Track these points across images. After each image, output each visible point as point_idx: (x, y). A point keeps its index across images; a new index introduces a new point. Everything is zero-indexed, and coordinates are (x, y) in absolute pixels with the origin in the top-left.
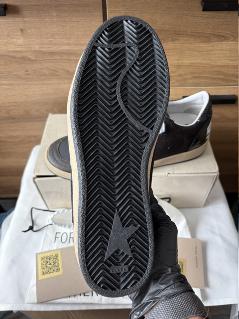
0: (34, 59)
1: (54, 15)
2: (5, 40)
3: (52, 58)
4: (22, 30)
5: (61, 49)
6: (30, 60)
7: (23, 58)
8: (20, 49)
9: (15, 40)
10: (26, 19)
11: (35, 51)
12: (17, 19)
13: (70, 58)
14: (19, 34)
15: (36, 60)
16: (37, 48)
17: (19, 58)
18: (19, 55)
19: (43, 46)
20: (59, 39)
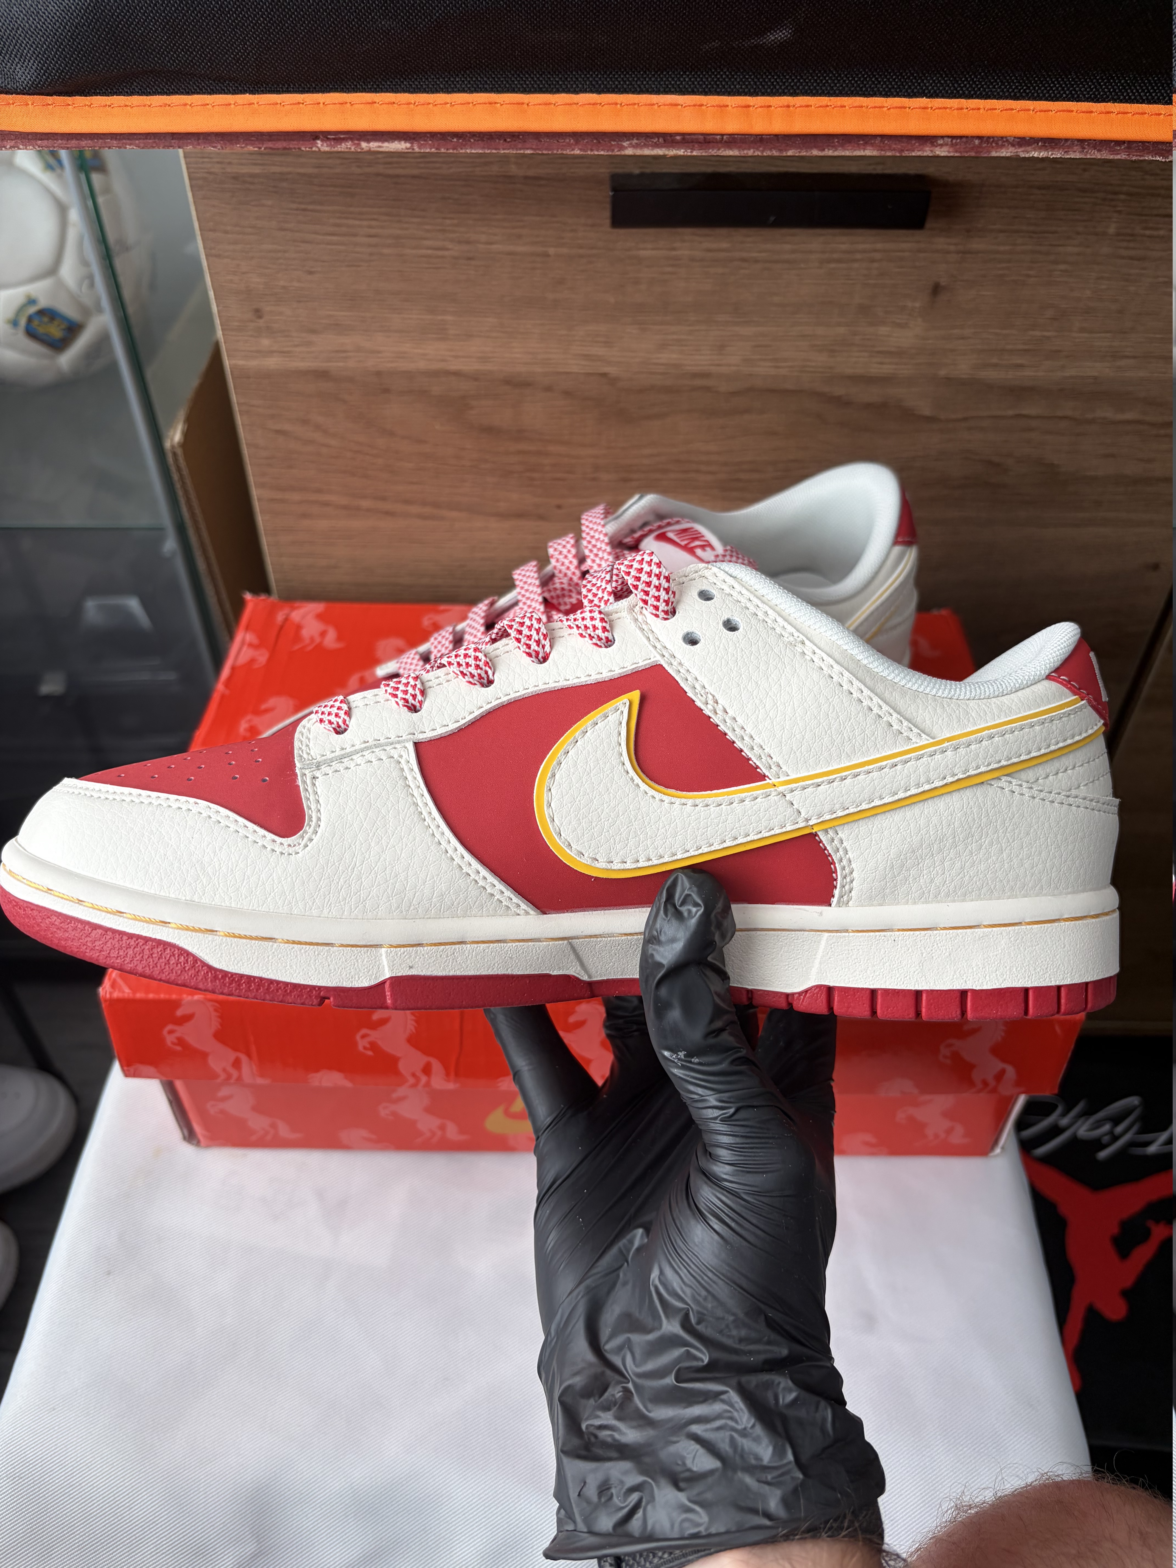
0: (927, 412)
1: (1112, 230)
2: (842, 330)
3: (1010, 413)
4: (936, 289)
5: (1071, 372)
6: (908, 416)
7: (881, 408)
8: (887, 369)
9: (883, 330)
10: (977, 244)
11: (948, 380)
12: (941, 242)
13: (1089, 416)
14: (917, 305)
15: (931, 419)
16: (963, 368)
17: (868, 406)
18: (874, 394)
19: (995, 360)
20: (1082, 330)
